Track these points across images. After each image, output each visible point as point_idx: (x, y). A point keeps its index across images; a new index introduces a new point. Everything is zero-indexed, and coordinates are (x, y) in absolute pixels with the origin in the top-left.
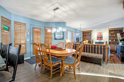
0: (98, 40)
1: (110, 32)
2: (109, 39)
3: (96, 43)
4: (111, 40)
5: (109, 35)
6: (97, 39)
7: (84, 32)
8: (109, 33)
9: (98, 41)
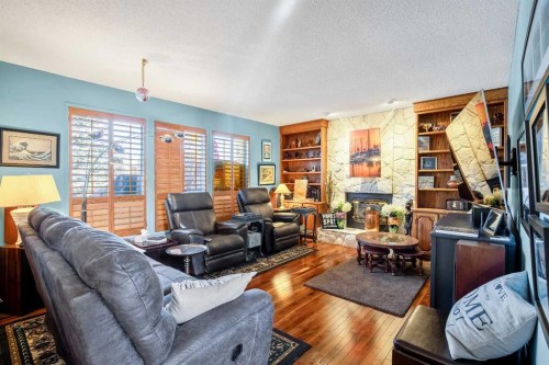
0: (359, 180)
1: (427, 126)
2: (420, 174)
3: (349, 197)
4: (431, 179)
5: (420, 144)
6: (353, 175)
7: (287, 132)
8: (421, 130)
9: (356, 185)
